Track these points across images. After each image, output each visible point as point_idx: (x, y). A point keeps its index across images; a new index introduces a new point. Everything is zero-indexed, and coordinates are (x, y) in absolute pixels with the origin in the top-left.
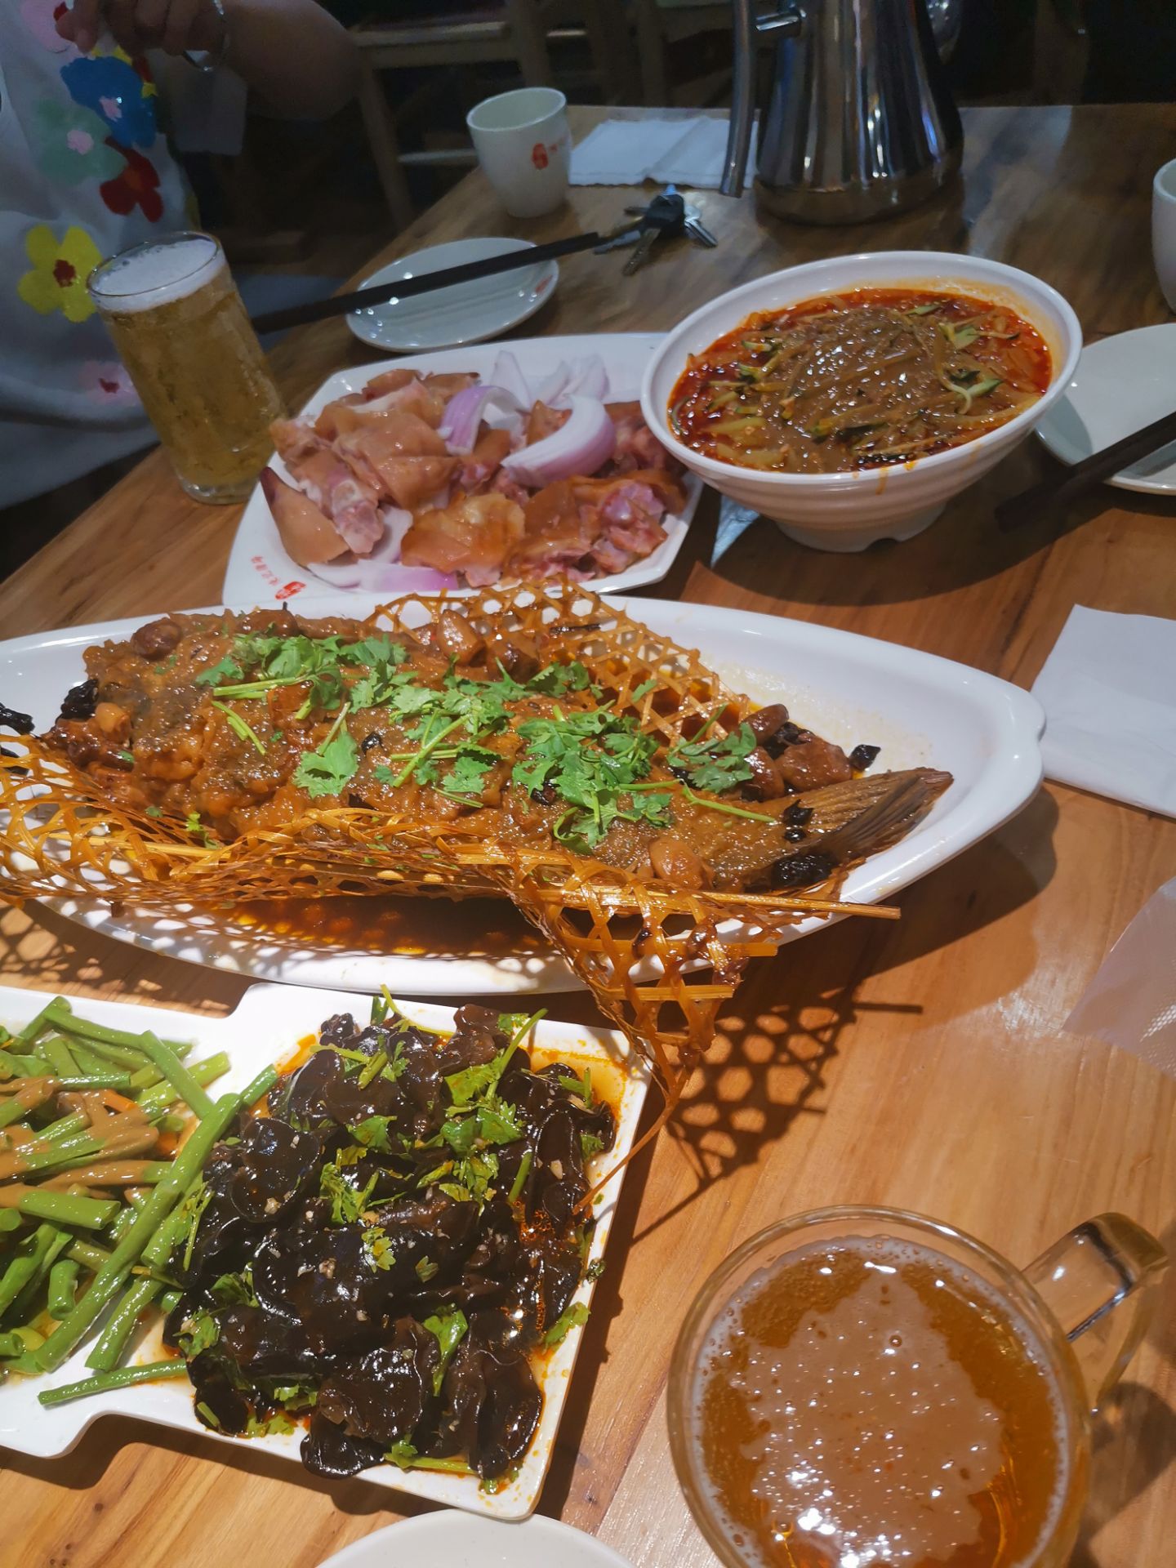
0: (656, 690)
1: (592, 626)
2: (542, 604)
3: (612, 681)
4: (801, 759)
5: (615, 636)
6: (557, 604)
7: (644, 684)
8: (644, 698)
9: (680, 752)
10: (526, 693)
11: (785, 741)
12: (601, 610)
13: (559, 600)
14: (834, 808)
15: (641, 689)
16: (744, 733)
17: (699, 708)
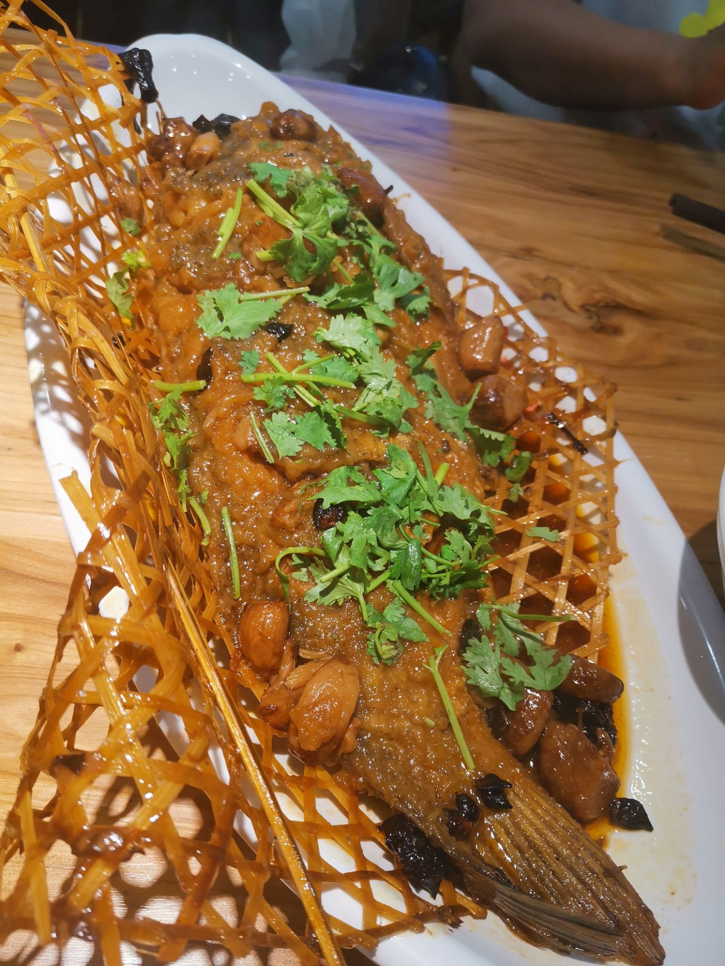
0: (551, 546)
1: (581, 447)
2: (571, 390)
3: (536, 500)
4: (573, 751)
5: (586, 472)
6: (582, 402)
7: (551, 530)
8: (537, 539)
9: (499, 613)
10: (460, 433)
11: (581, 717)
12: (604, 444)
13: (586, 401)
14: (530, 831)
15: (544, 532)
16: (560, 665)
17: (560, 599)
